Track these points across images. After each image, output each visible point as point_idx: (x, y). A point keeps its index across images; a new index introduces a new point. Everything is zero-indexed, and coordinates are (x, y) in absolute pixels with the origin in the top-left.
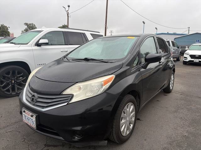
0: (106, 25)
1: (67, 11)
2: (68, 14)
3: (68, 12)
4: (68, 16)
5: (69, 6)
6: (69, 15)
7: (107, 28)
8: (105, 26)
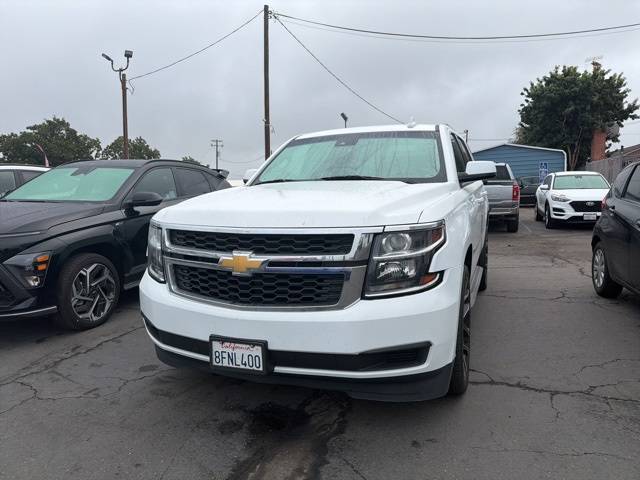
0: (267, 122)
1: (121, 70)
2: (123, 82)
3: (124, 75)
4: (124, 90)
5: (128, 55)
6: (127, 85)
7: (271, 129)
8: (264, 123)
